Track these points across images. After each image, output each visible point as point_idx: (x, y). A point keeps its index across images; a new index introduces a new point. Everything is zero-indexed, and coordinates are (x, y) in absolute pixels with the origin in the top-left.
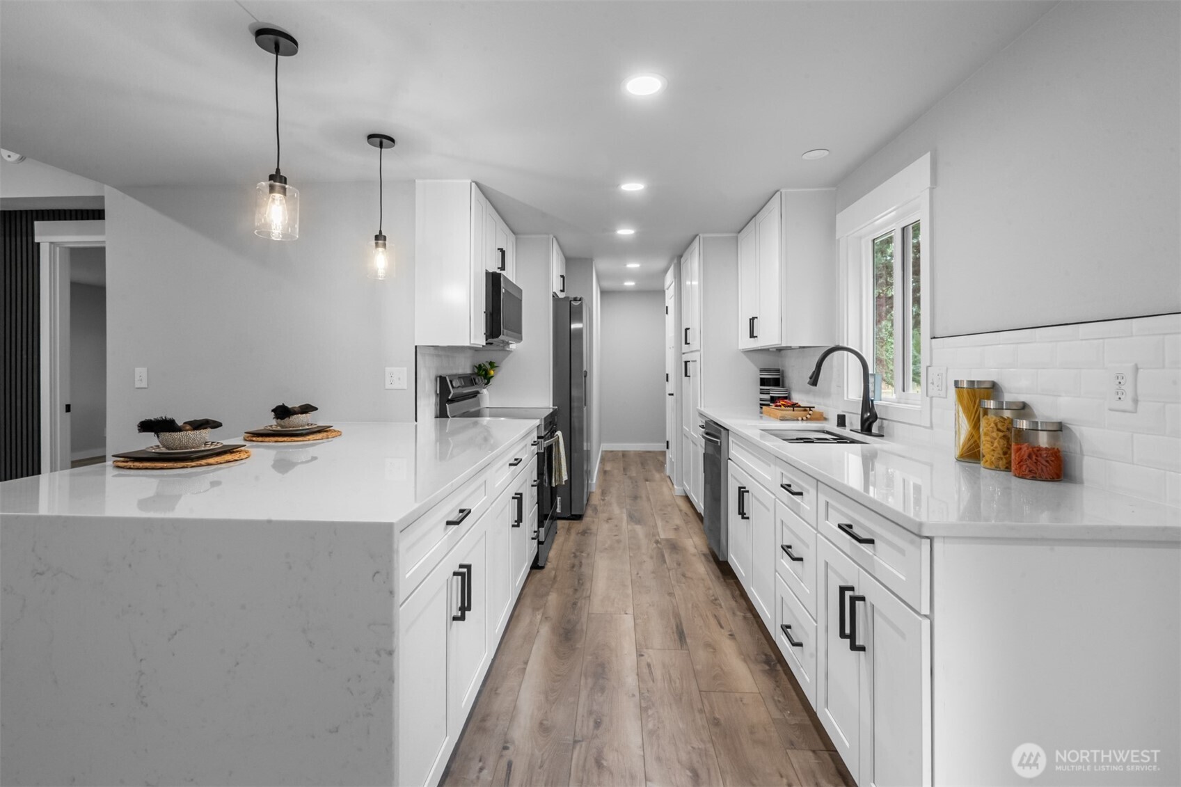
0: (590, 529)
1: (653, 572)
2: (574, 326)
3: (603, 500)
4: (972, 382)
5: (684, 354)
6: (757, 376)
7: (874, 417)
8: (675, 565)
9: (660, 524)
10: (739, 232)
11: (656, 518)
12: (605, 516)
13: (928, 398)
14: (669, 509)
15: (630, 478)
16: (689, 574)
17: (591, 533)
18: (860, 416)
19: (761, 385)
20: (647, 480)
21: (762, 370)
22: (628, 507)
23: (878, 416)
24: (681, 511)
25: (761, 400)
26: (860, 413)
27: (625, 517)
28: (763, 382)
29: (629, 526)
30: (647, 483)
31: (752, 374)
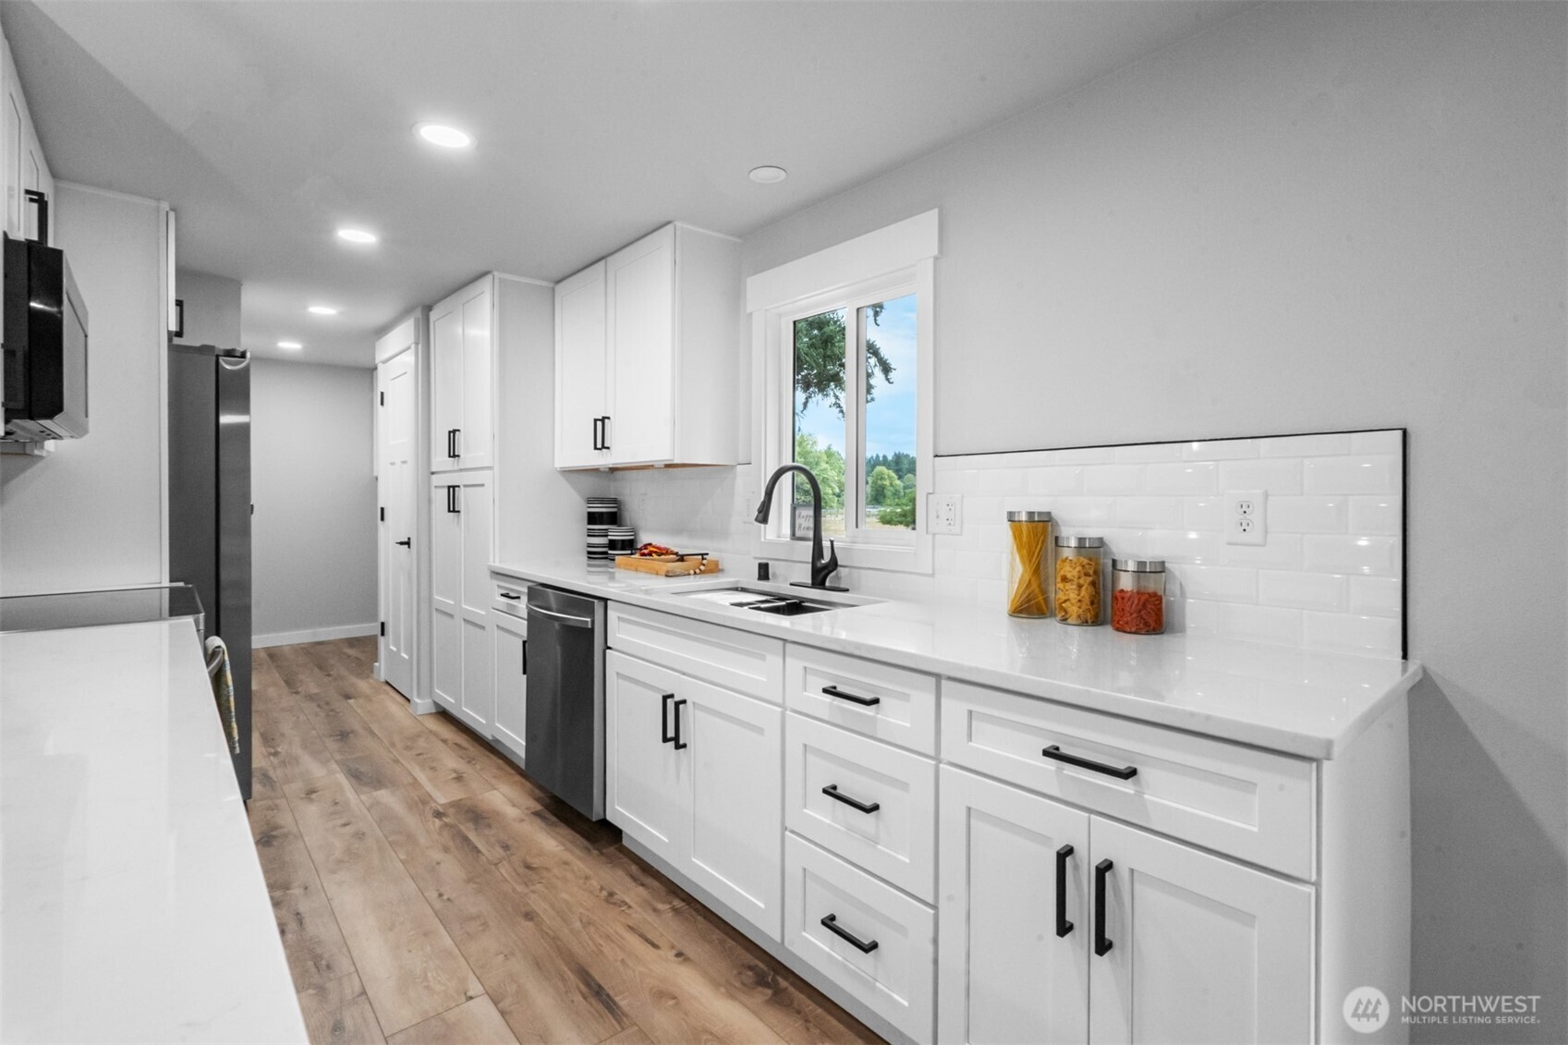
0: (276, 827)
1: (469, 881)
2: (226, 419)
3: (276, 754)
4: (1031, 514)
5: (433, 473)
6: (583, 510)
7: (834, 564)
8: (500, 850)
9: (422, 777)
10: (559, 282)
11: (406, 764)
12: (295, 788)
13: (930, 537)
14: (421, 742)
15: (311, 698)
16: (536, 862)
17: (286, 835)
18: (810, 566)
19: (589, 523)
20: (348, 697)
21: (590, 501)
22: (338, 757)
23: (839, 563)
24: (445, 741)
25: (589, 546)
26: (810, 560)
27: (342, 779)
28: (593, 518)
29: (363, 797)
30: (351, 701)
31: (573, 508)
